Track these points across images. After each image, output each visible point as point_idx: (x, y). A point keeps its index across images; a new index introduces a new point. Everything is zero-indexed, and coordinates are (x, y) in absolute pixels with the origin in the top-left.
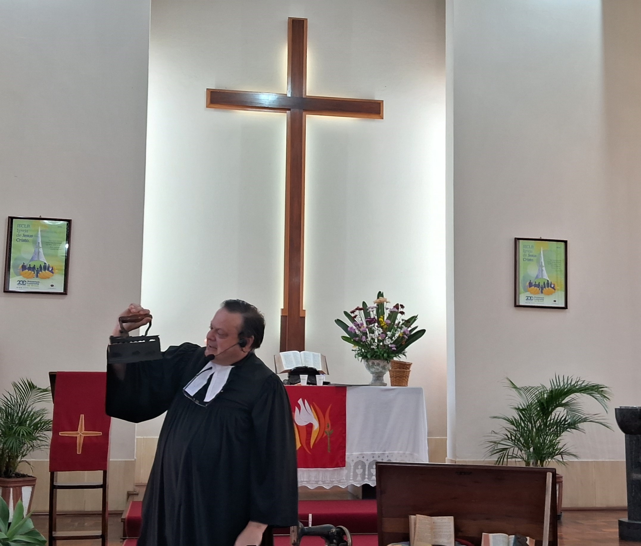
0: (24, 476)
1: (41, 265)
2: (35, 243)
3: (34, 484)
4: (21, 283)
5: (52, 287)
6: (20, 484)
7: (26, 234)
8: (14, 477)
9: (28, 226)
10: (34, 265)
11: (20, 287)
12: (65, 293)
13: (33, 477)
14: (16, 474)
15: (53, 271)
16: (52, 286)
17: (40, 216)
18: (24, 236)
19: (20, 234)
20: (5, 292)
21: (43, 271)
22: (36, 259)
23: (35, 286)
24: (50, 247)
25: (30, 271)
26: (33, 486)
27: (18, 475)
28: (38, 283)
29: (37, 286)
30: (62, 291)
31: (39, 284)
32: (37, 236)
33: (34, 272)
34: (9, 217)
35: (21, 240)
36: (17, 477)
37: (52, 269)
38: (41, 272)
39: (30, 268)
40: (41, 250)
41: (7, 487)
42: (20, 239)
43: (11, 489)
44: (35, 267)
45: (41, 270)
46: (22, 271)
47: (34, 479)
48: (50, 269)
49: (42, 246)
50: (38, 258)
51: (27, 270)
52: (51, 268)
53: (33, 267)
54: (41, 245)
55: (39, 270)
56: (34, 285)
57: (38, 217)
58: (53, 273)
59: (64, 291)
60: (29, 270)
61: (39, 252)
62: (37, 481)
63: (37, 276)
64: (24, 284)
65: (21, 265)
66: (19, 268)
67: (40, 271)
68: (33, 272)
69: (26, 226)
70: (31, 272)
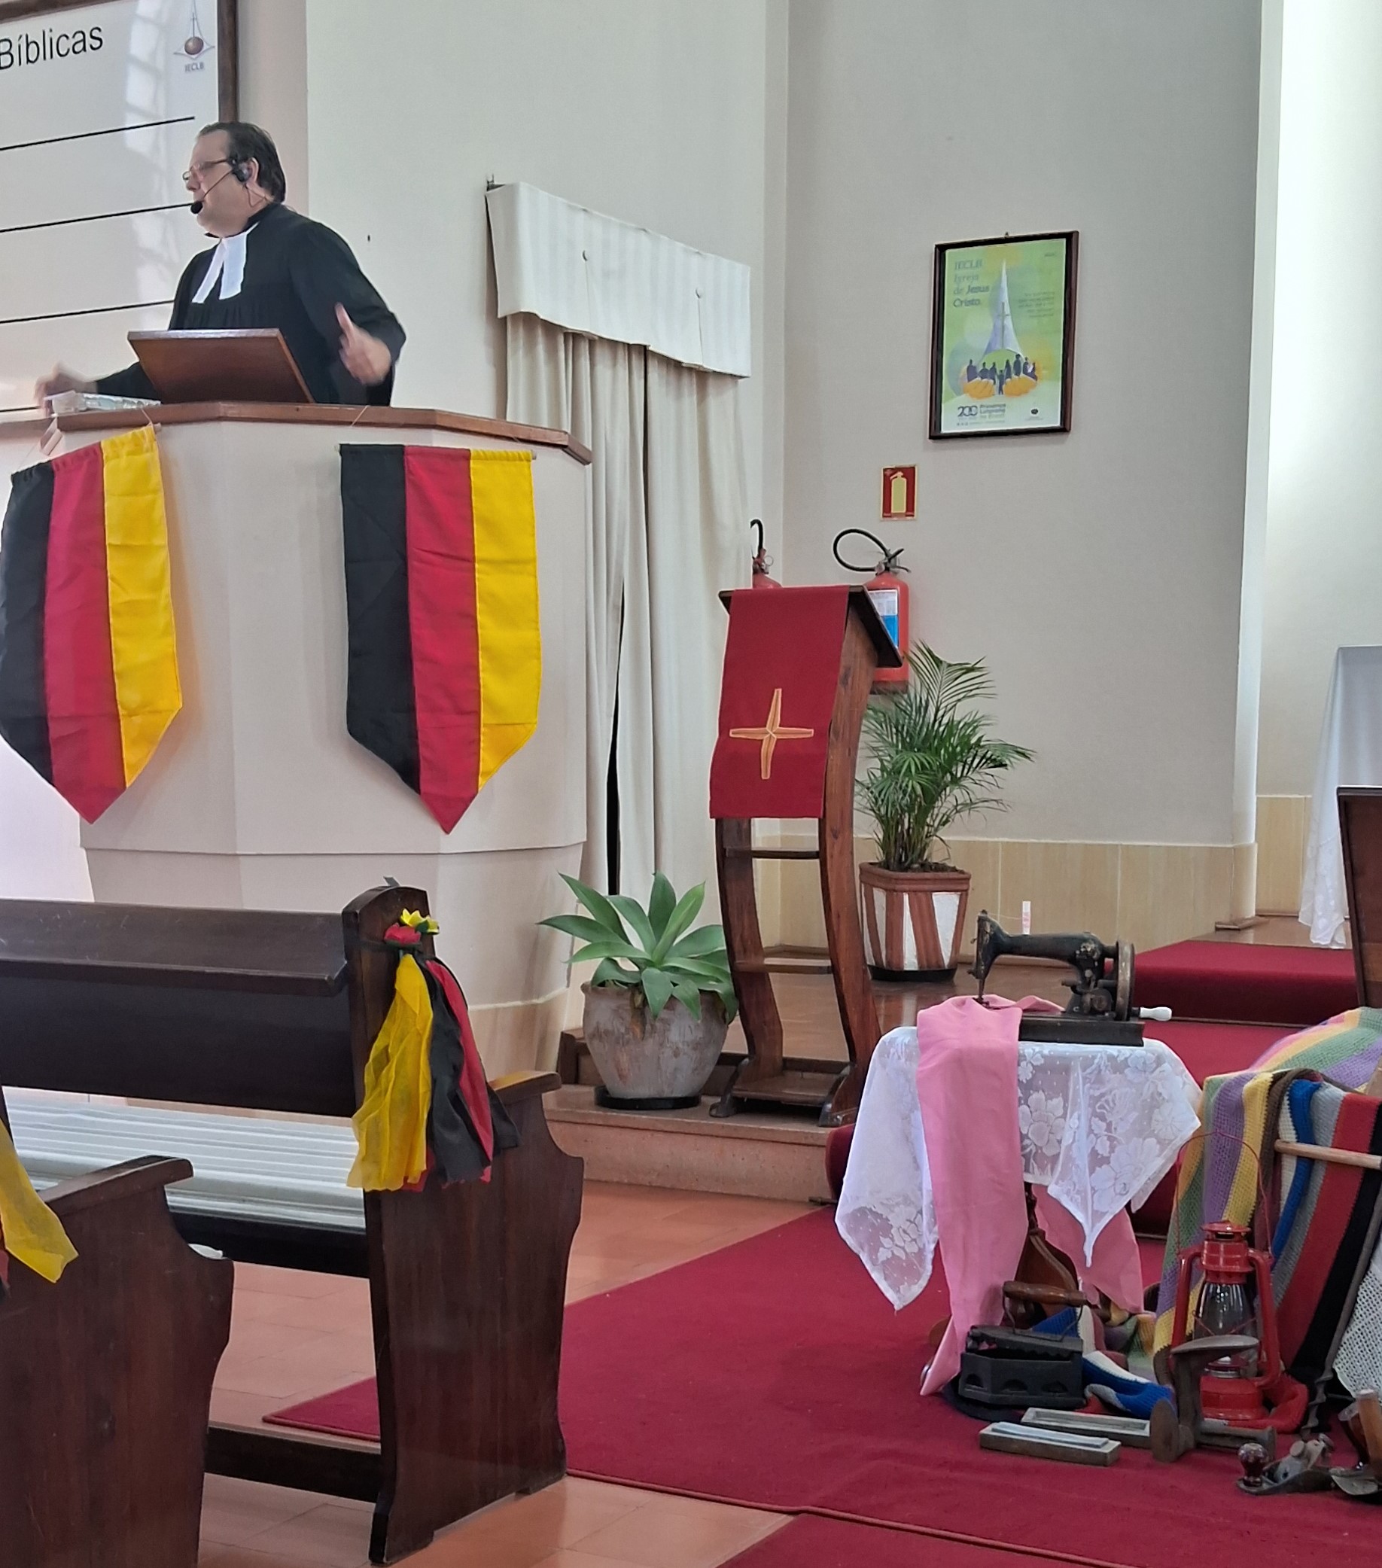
0: (940, 868)
1: (1008, 362)
2: (995, 305)
3: (964, 887)
4: (967, 411)
5: (1034, 415)
6: (926, 887)
7: (975, 284)
8: (914, 870)
9: (979, 263)
10: (994, 364)
11: (964, 422)
12: (1064, 429)
13: (962, 872)
14: (922, 865)
15: (1036, 373)
16: (1035, 412)
17: (1007, 234)
18: (971, 290)
19: (960, 288)
20: (931, 437)
21: (1013, 376)
22: (998, 347)
23: (996, 416)
24: (1029, 311)
25: (985, 380)
26: (964, 895)
27: (925, 867)
28: (1002, 408)
29: (1000, 416)
30: (1057, 424)
31: (1004, 411)
32: (998, 287)
33: (994, 379)
34: (938, 246)
35: (964, 304)
36: (925, 871)
37: (1034, 369)
38: (1008, 380)
39: (984, 374)
40: (1008, 322)
41: (895, 891)
42: (962, 299)
43: (906, 897)
44: (997, 367)
45: (1009, 376)
46: (969, 380)
47: (962, 876)
48: (1030, 370)
49: (1011, 311)
50: (1003, 345)
51: (979, 379)
52: (1032, 367)
53: (991, 369)
54: (1007, 310)
55: (1005, 374)
56: (994, 413)
57: (1002, 236)
58: (1035, 378)
59: (1061, 424)
60: (982, 378)
61: (1003, 327)
62: (971, 881)
63: (1001, 390)
64: (973, 413)
65: (966, 367)
66: (962, 374)
67: (1007, 378)
68: (992, 381)
69: (974, 264)
70: (988, 382)
